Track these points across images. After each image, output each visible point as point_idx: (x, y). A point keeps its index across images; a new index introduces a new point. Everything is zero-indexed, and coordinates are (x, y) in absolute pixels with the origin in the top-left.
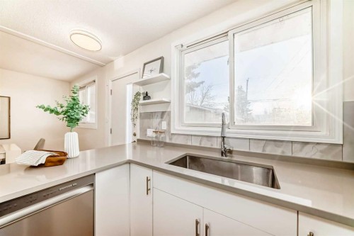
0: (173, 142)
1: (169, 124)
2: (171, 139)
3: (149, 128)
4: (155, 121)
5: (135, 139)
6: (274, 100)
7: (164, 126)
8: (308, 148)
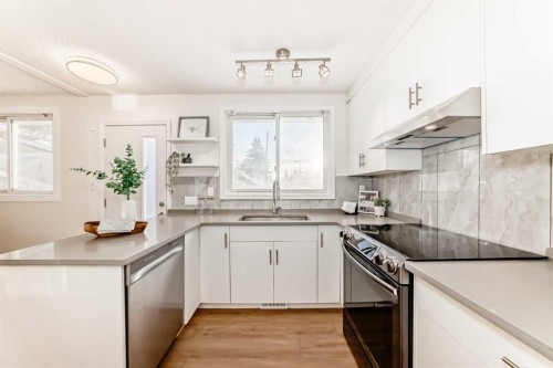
0: (223, 208)
1: (217, 191)
2: (219, 206)
3: (188, 195)
4: (198, 188)
5: (164, 210)
6: (296, 161)
7: (211, 192)
8: (322, 203)
